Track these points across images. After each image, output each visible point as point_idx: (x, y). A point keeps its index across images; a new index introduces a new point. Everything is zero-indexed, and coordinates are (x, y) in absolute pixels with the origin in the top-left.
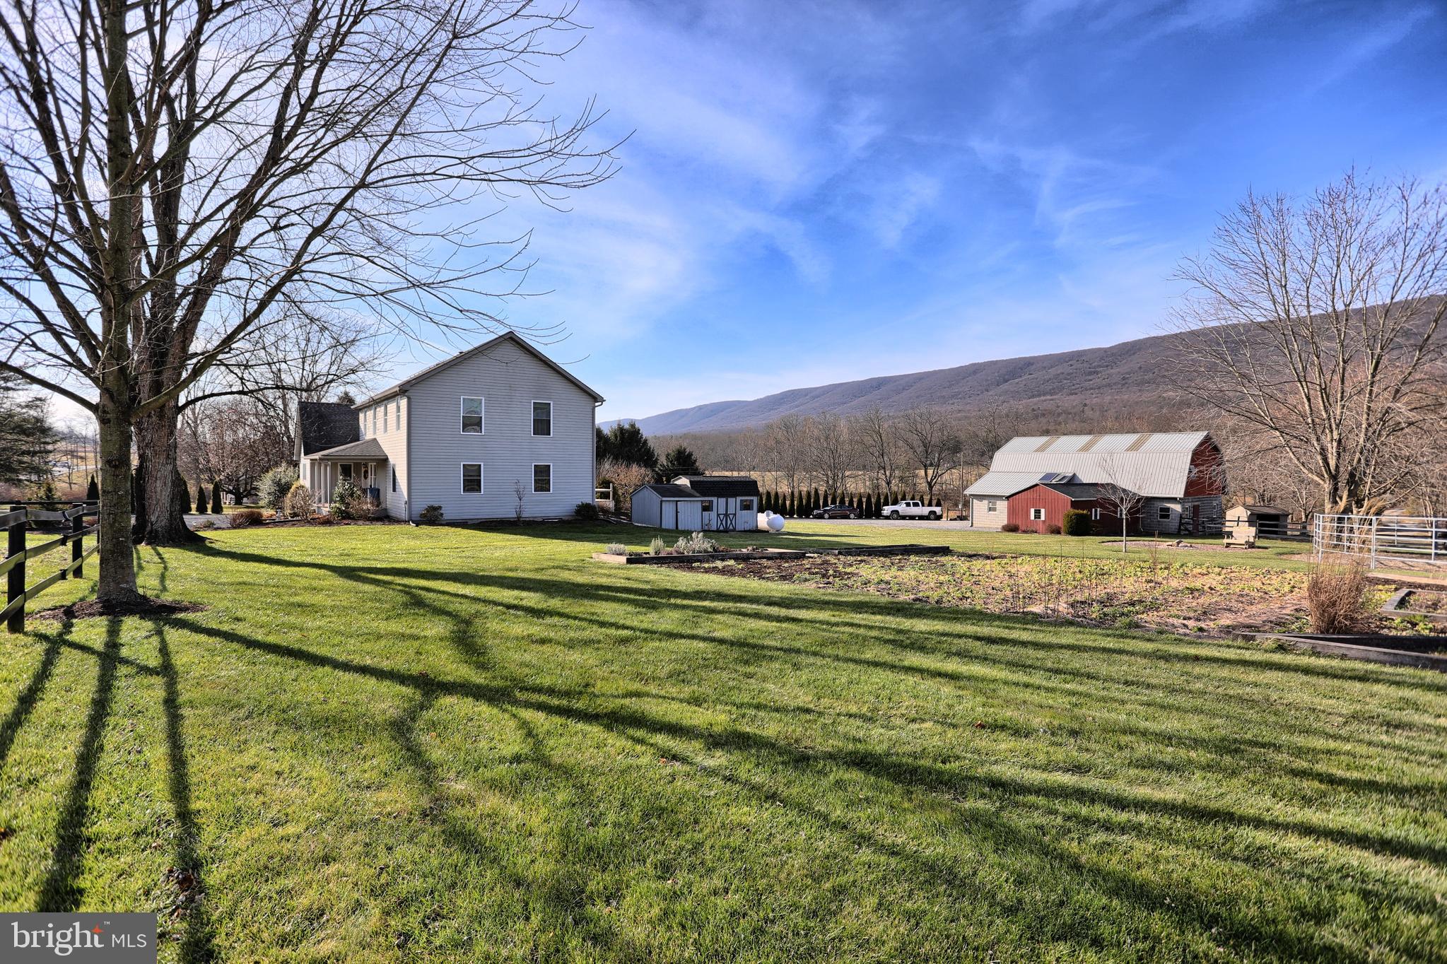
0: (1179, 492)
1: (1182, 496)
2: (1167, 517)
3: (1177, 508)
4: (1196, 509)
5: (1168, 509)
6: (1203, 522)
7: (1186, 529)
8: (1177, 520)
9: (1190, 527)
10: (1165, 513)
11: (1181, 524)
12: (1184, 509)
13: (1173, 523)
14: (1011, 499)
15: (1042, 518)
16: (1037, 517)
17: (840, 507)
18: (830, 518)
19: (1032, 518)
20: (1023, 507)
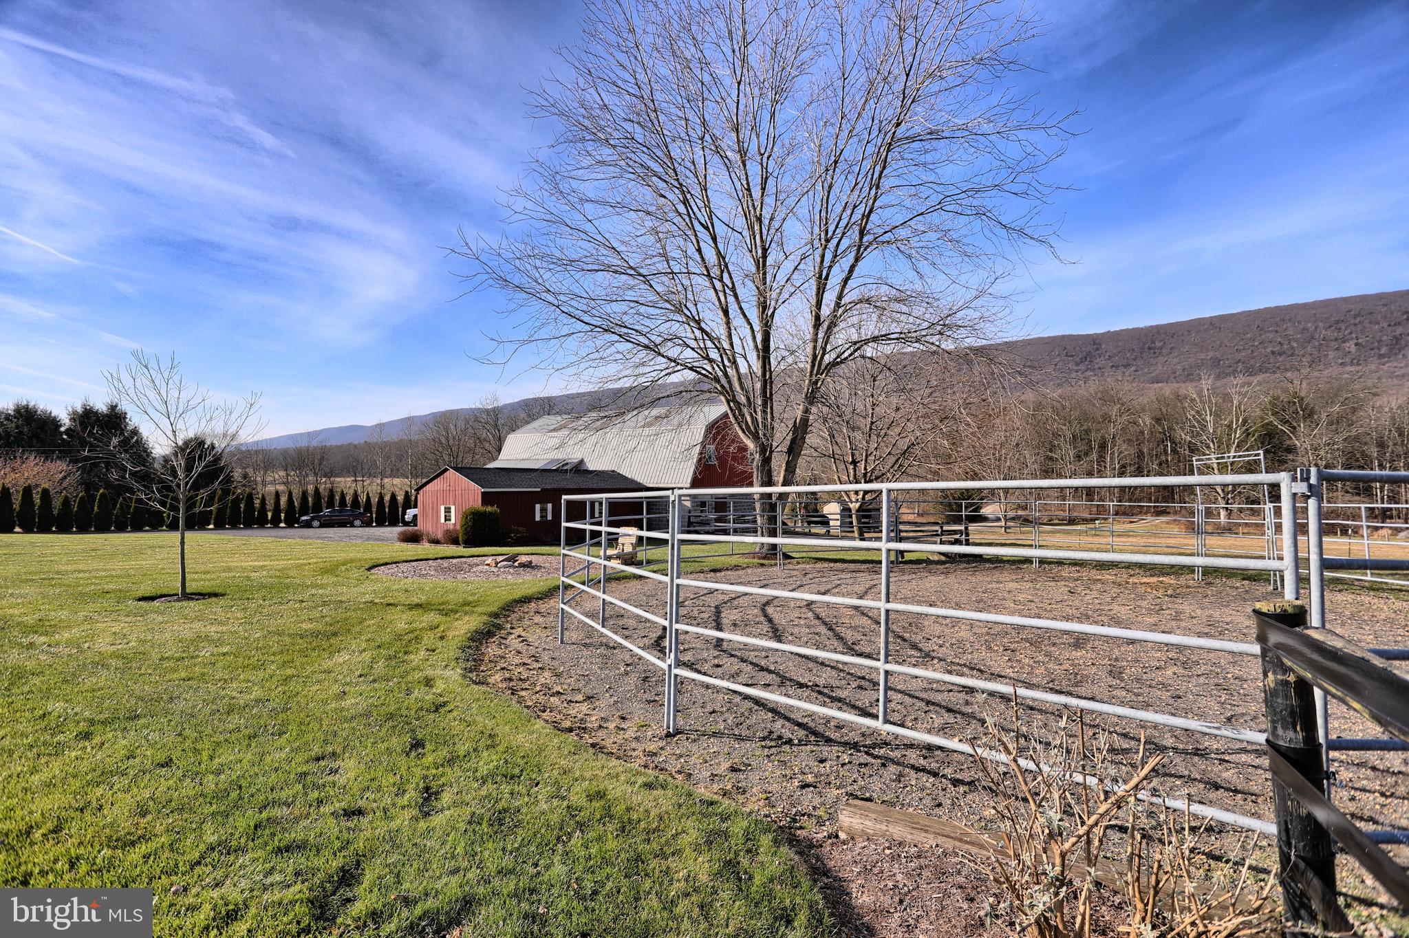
0: (685, 481)
1: (688, 485)
4: (721, 502)
11: (690, 523)
12: (697, 504)
14: (421, 492)
15: (453, 521)
16: (447, 519)
17: (340, 511)
18: (322, 526)
19: (443, 520)
20: (433, 503)
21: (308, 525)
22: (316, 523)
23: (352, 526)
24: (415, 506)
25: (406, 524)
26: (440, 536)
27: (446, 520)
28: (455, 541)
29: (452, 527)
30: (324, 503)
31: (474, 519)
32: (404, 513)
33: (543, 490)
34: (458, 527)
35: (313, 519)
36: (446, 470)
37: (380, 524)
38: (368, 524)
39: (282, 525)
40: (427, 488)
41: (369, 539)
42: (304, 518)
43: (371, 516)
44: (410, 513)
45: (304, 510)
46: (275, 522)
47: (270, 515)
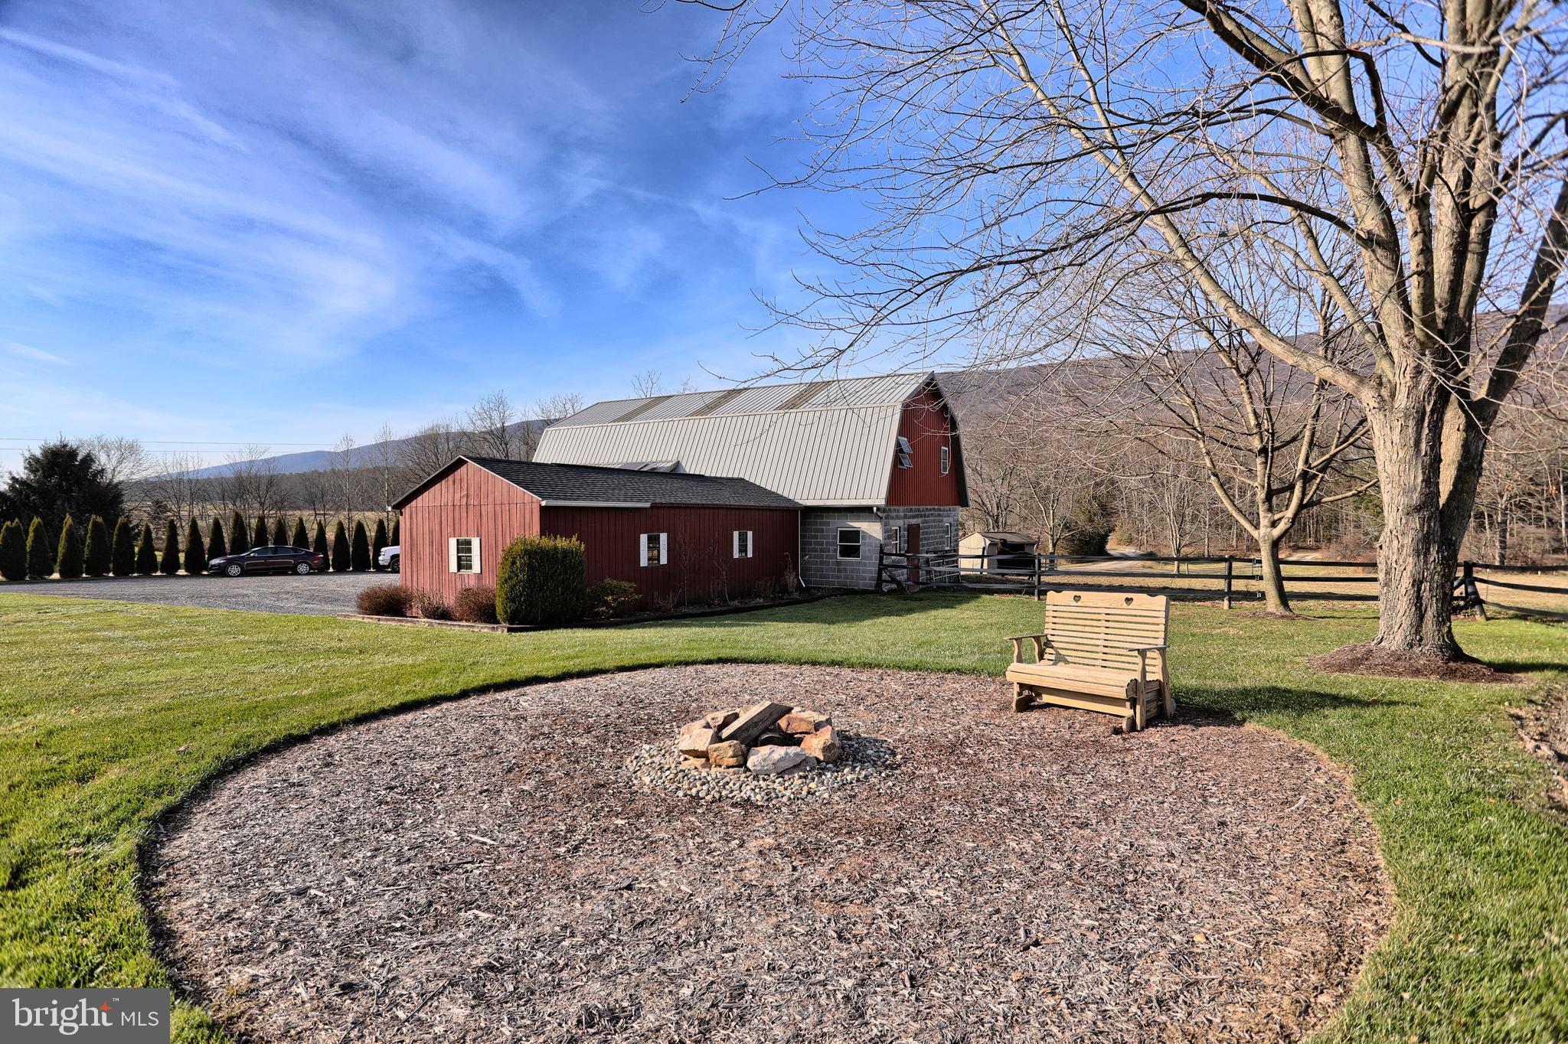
0: (876, 494)
1: (882, 502)
2: (853, 551)
3: (872, 530)
4: (913, 532)
5: (855, 535)
6: (927, 562)
7: (893, 580)
8: (876, 556)
9: (902, 575)
10: (851, 543)
11: (882, 567)
12: (889, 534)
13: (864, 569)
14: (407, 510)
15: (476, 568)
16: (463, 564)
17: (275, 550)
18: (245, 573)
19: (453, 567)
20: (431, 533)
21: (221, 572)
22: (234, 570)
23: (295, 573)
24: (396, 542)
25: (381, 569)
26: (449, 600)
27: (460, 567)
28: (485, 613)
29: (472, 583)
30: (251, 536)
31: (530, 566)
32: (377, 553)
33: (655, 506)
34: (491, 582)
35: (230, 562)
36: (460, 463)
37: (341, 569)
38: (322, 570)
39: (182, 572)
40: (420, 501)
41: (312, 598)
42: (215, 562)
43: (326, 556)
44: (386, 553)
45: (217, 549)
46: (170, 568)
47: (159, 556)
